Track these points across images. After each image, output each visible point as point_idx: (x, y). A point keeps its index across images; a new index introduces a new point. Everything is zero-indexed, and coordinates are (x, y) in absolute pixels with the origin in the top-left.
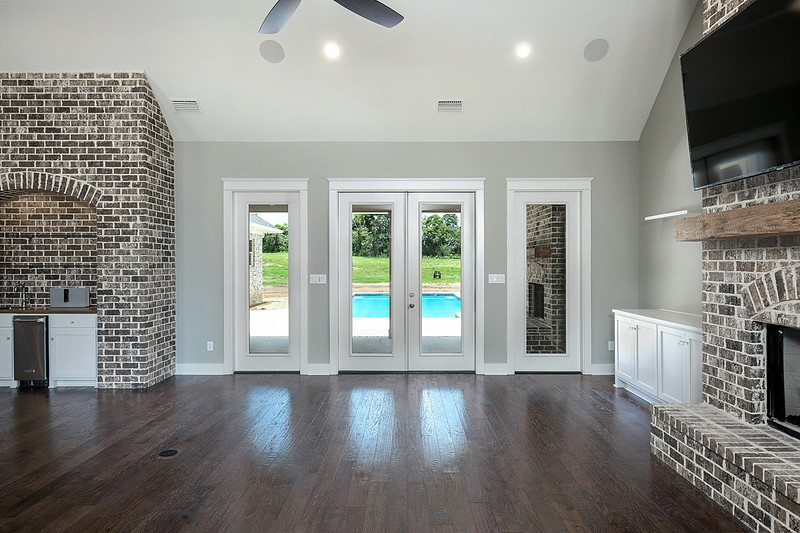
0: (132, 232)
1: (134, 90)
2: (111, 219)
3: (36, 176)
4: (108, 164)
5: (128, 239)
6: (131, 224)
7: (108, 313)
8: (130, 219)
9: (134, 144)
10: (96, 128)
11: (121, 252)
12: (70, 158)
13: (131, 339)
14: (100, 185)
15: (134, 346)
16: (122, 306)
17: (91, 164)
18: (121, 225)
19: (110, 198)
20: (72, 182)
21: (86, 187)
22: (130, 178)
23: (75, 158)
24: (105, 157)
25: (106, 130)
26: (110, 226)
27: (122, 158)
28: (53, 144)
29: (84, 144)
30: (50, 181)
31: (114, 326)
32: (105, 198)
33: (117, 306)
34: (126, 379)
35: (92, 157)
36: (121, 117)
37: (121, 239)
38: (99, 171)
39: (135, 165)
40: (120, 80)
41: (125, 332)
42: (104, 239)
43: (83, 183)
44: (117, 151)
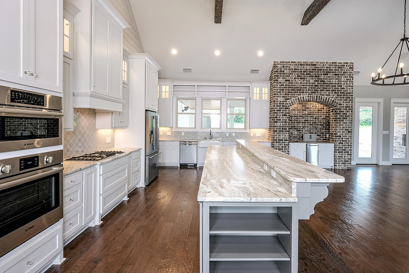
0: (348, 116)
1: (350, 68)
2: (341, 112)
3: (317, 96)
4: (341, 93)
5: (347, 118)
6: (348, 113)
7: (339, 143)
8: (347, 112)
9: (349, 86)
10: (337, 81)
11: (344, 123)
12: (328, 90)
13: (347, 152)
14: (338, 100)
15: (348, 154)
16: (344, 141)
17: (335, 93)
18: (344, 114)
19: (341, 105)
20: (329, 99)
21: (333, 101)
22: (348, 98)
23: (330, 91)
24: (340, 91)
25: (340, 81)
26: (341, 114)
27: (346, 91)
28: (322, 86)
29: (333, 86)
30: (321, 98)
31: (341, 148)
32: (339, 104)
33: (342, 141)
34: (345, 166)
35: (335, 91)
36: (345, 77)
37: (344, 118)
38: (338, 95)
39: (350, 93)
40: (345, 65)
41: (345, 150)
42: (339, 118)
43: (333, 99)
44: (344, 88)
